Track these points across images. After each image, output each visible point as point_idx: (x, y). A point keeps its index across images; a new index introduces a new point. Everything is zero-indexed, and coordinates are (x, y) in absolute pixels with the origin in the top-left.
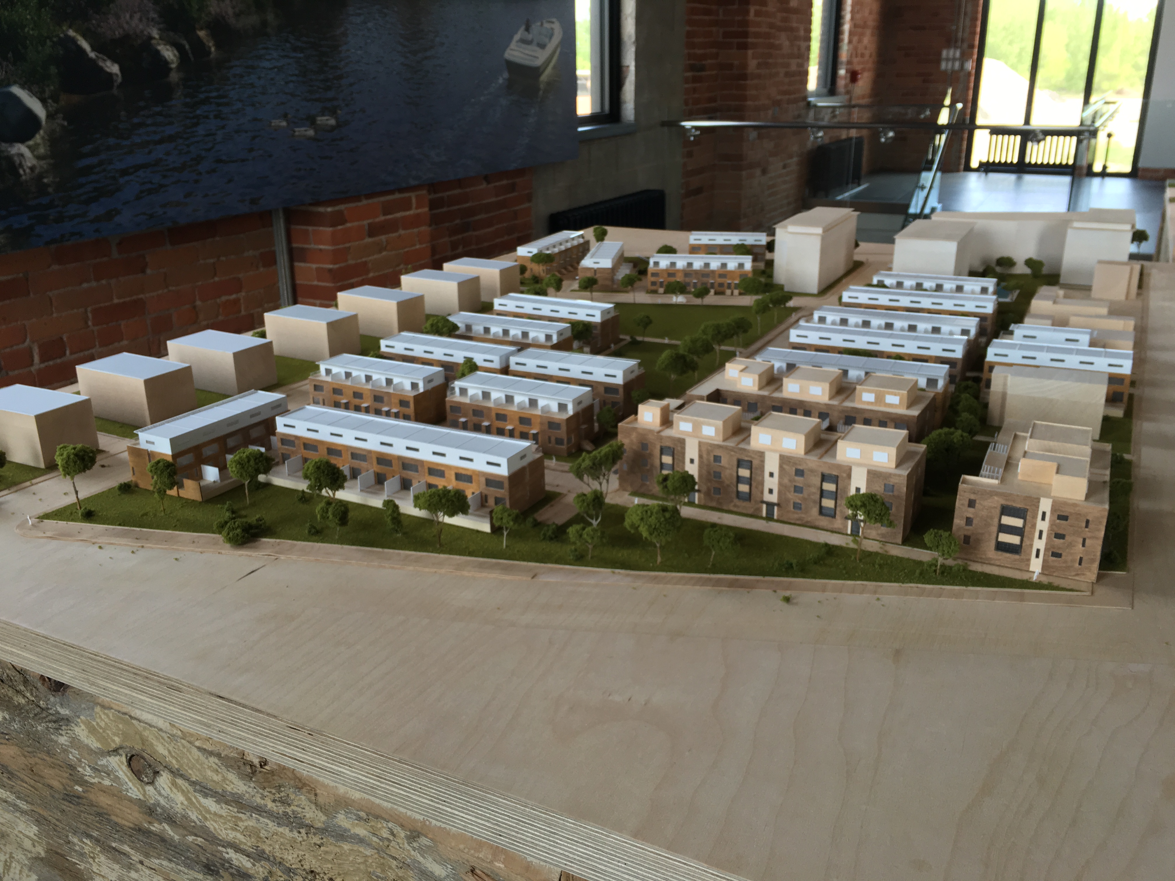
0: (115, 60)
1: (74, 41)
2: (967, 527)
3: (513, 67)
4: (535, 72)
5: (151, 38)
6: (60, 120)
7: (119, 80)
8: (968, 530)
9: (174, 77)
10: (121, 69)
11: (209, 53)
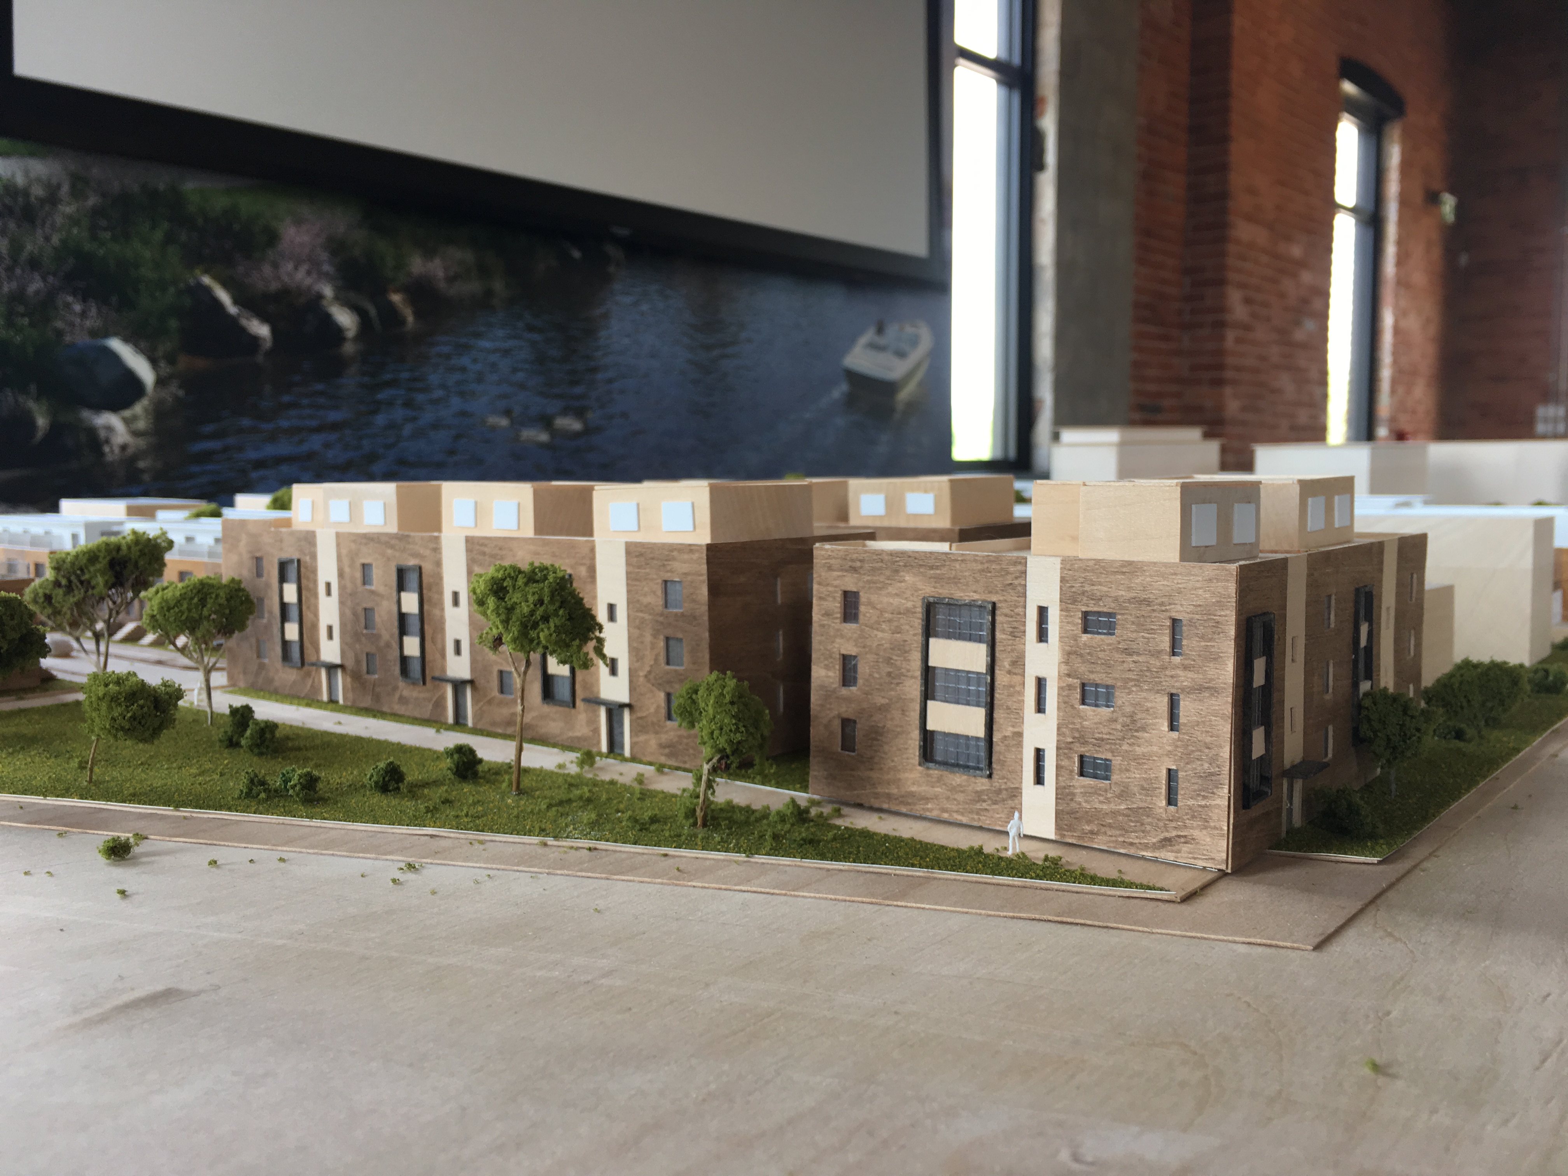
0: (264, 318)
1: (208, 290)
2: (844, 691)
3: (856, 379)
4: (888, 388)
5: (320, 297)
6: (175, 389)
7: (268, 344)
8: (848, 700)
9: (349, 348)
10: (274, 331)
11: (403, 322)
